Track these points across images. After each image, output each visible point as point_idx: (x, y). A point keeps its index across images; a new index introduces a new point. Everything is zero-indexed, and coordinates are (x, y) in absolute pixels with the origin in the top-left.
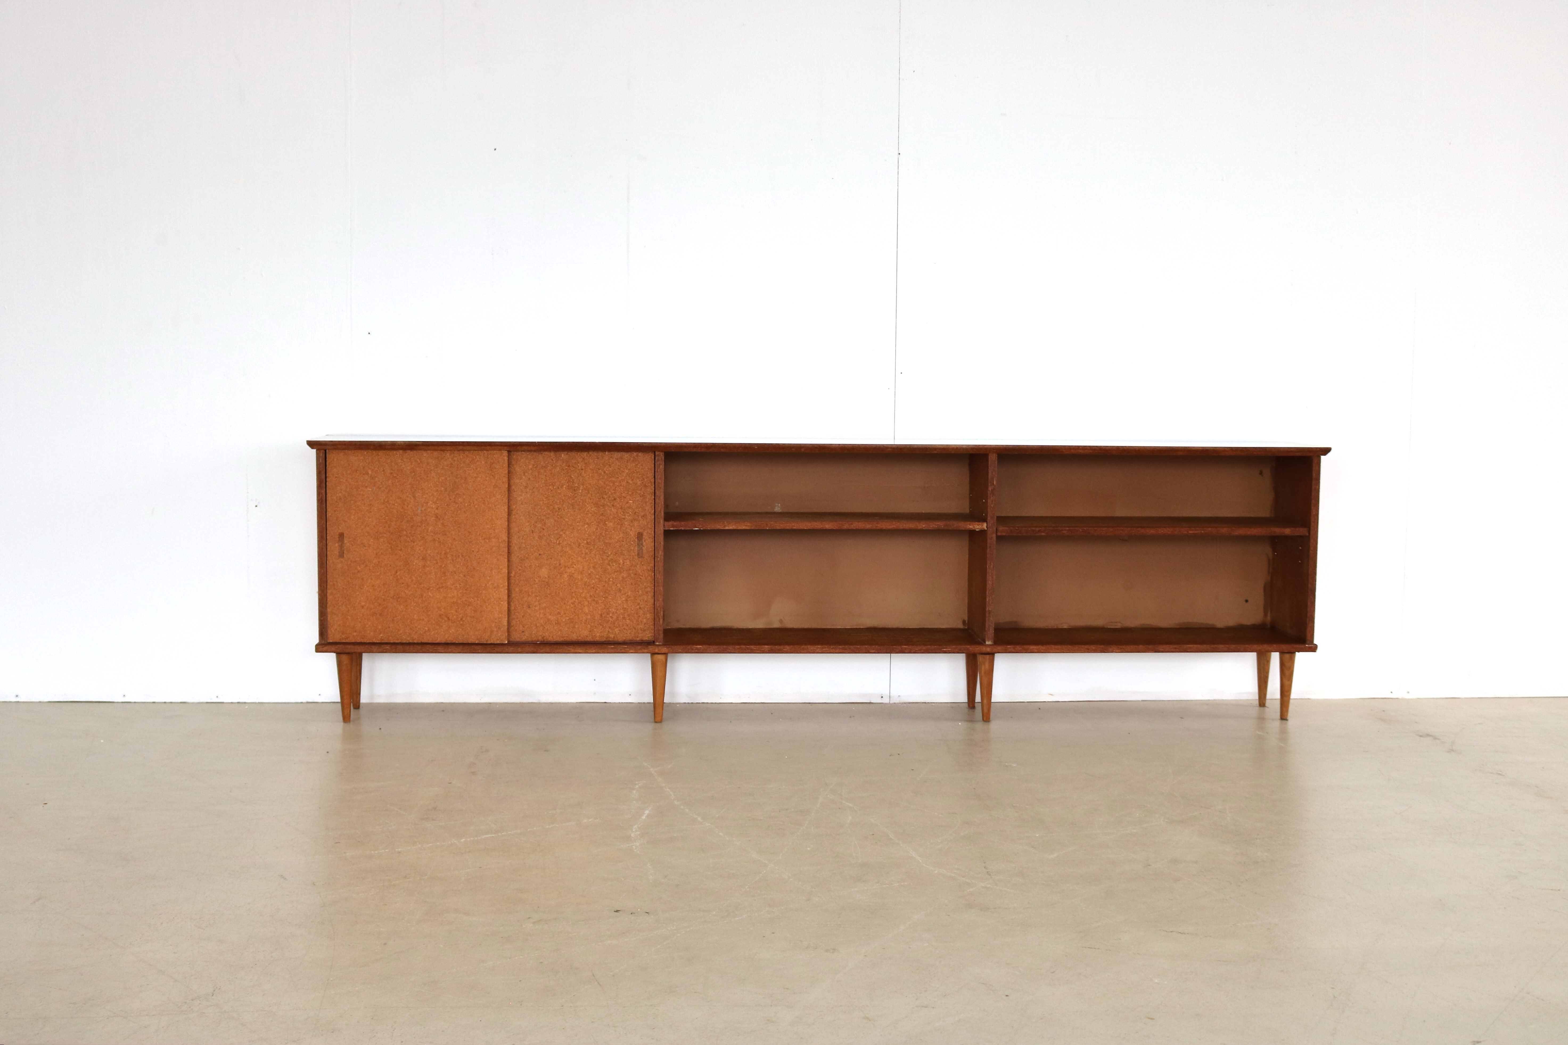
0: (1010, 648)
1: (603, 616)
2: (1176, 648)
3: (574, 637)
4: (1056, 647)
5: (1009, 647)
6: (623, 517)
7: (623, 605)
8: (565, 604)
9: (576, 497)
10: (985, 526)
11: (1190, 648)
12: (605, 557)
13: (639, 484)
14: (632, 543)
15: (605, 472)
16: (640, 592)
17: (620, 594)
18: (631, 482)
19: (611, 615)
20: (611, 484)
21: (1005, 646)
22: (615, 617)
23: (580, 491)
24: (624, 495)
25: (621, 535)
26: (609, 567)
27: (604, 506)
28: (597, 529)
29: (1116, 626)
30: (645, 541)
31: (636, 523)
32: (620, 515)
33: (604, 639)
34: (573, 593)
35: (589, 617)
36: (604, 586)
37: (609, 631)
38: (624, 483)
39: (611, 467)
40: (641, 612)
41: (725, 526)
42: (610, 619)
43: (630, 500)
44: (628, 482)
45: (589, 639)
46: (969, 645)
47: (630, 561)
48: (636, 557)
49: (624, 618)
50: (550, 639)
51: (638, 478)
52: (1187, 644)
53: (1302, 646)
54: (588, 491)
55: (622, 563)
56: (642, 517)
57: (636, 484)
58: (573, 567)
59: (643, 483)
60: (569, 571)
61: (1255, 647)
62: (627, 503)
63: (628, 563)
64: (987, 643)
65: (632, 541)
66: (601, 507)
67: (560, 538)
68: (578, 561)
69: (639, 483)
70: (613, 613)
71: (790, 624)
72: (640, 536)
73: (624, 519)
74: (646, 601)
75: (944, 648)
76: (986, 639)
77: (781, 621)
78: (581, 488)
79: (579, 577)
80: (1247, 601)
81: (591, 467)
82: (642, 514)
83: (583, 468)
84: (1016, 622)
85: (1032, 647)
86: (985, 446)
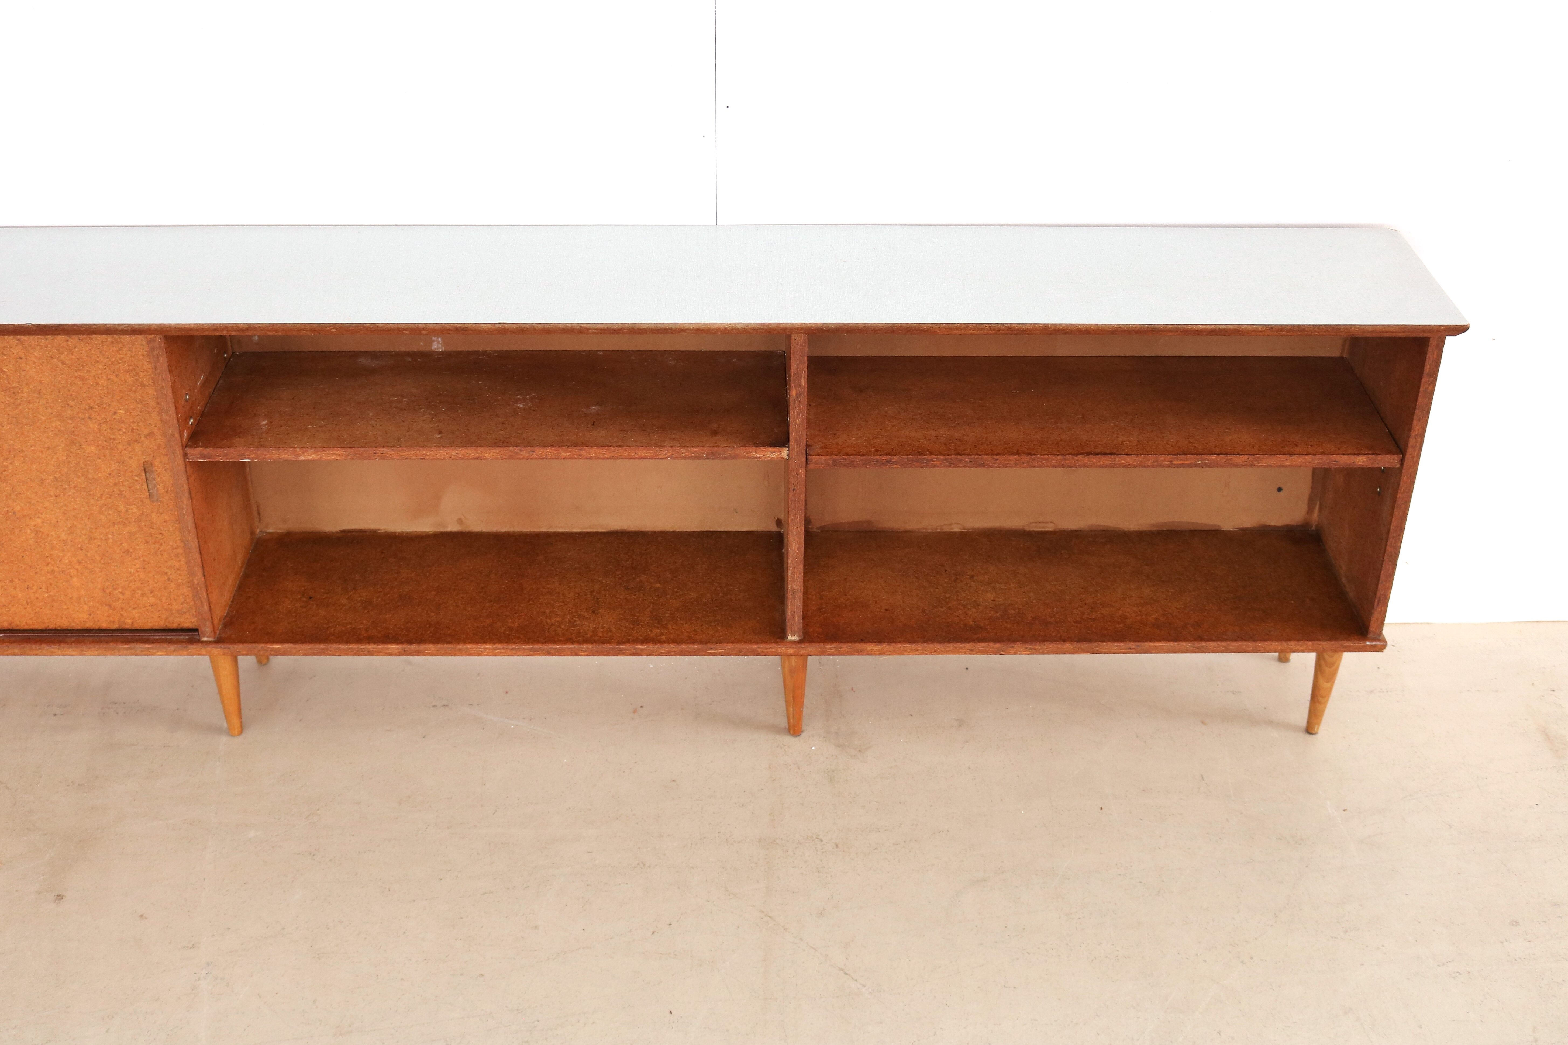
0: (831, 649)
1: (108, 591)
2: (1130, 648)
3: (64, 623)
4: (914, 646)
5: (829, 646)
6: (113, 437)
7: (139, 576)
8: (36, 573)
9: (20, 405)
10: (785, 452)
11: (1156, 647)
12: (92, 501)
13: (131, 383)
14: (136, 478)
15: (63, 363)
16: (166, 556)
17: (130, 559)
18: (116, 379)
19: (120, 590)
20: (80, 383)
21: (822, 645)
22: (128, 593)
23: (25, 395)
24: (106, 400)
25: (114, 466)
26: (102, 517)
27: (72, 418)
28: (68, 456)
29: (1043, 527)
30: (159, 475)
31: (137, 448)
32: (105, 433)
33: (115, 626)
34: (47, 557)
35: (83, 592)
36: (99, 546)
37: (122, 615)
38: (103, 381)
39: (72, 354)
40: (172, 585)
41: (298, 455)
42: (121, 596)
43: (119, 409)
44: (109, 379)
45: (90, 625)
46: (757, 643)
47: (138, 507)
48: (147, 501)
49: (143, 595)
50: (23, 625)
51: (127, 371)
52: (1151, 641)
53: (1360, 644)
54: (39, 393)
55: (123, 511)
56: (146, 437)
57: (126, 382)
58: (39, 518)
59: (137, 380)
60: (32, 523)
61: (1275, 644)
62: (115, 413)
63: (135, 510)
64: (790, 638)
65: (136, 476)
66: (70, 421)
67: (4, 471)
68: (45, 508)
69: (130, 380)
70: (123, 588)
71: (477, 525)
72: (147, 468)
73: (114, 439)
74: (178, 569)
75: (712, 649)
76: (789, 632)
77: (460, 521)
78: (25, 390)
79: (53, 533)
80: (1280, 490)
81: (36, 354)
82: (146, 431)
83: (23, 356)
84: (869, 522)
85: (870, 647)
86: (782, 326)
